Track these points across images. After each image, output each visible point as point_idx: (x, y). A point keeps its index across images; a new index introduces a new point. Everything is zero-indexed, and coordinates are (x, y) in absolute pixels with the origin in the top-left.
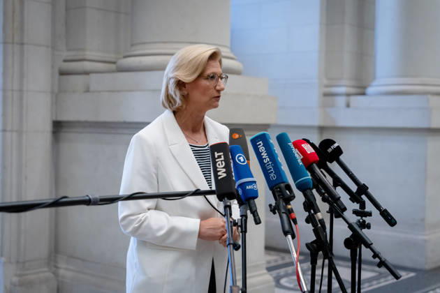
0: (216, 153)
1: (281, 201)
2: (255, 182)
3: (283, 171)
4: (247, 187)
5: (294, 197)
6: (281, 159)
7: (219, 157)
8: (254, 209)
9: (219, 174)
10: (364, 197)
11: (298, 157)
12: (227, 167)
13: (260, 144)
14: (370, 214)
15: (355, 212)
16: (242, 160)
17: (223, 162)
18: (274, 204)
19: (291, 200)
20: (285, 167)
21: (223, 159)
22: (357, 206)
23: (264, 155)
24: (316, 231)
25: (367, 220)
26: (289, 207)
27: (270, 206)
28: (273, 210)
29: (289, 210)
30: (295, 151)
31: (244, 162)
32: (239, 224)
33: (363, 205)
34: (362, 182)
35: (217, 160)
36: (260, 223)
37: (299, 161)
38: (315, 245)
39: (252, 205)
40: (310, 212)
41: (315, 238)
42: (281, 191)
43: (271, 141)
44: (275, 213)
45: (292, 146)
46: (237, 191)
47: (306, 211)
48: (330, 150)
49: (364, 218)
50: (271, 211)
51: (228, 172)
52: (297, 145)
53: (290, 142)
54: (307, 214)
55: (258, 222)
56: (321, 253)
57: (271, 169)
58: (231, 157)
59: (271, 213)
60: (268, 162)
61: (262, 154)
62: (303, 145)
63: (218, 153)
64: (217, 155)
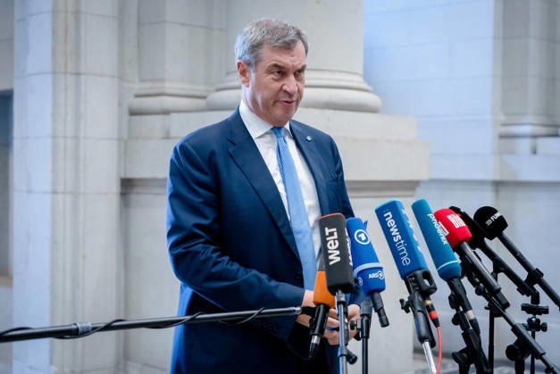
0: (326, 229)
1: (417, 294)
2: (381, 268)
3: (420, 253)
5: (436, 289)
6: (418, 236)
7: (331, 234)
8: (379, 306)
9: (331, 257)
10: (537, 287)
11: (442, 232)
12: (342, 248)
13: (388, 216)
14: (546, 311)
15: (525, 308)
16: (364, 238)
17: (336, 242)
18: (406, 300)
19: (432, 293)
20: (423, 248)
21: (336, 236)
22: (527, 300)
23: (394, 231)
24: (466, 336)
25: (543, 318)
26: (428, 302)
27: (402, 301)
28: (406, 306)
29: (428, 307)
30: (438, 225)
31: (366, 241)
32: (359, 326)
33: (536, 298)
34: (535, 265)
35: (328, 239)
36: (388, 325)
37: (443, 238)
38: (465, 355)
39: (377, 301)
40: (458, 309)
41: (464, 346)
42: (416, 281)
43: (404, 212)
44: (408, 311)
45: (434, 219)
46: (356, 281)
47: (452, 307)
48: (489, 222)
49: (538, 316)
50: (402, 308)
51: (343, 255)
52: (441, 216)
53: (431, 213)
54: (454, 312)
55: (384, 323)
56: (472, 366)
57: (403, 250)
58: (347, 234)
59: (403, 311)
60: (399, 241)
61: (391, 230)
62: (449, 217)
63: (329, 228)
64: (327, 231)
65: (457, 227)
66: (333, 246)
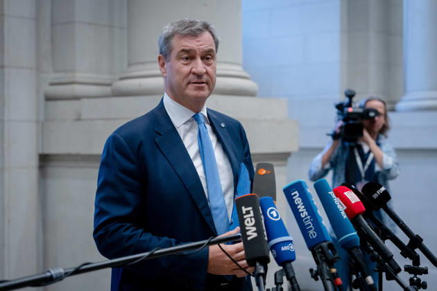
0: (243, 208)
1: (324, 265)
2: (291, 241)
3: (324, 227)
4: (283, 249)
6: (321, 212)
7: (248, 212)
8: (291, 275)
9: (248, 233)
10: (418, 251)
11: (341, 208)
12: (257, 224)
13: (296, 195)
14: (425, 271)
15: (408, 269)
16: (275, 215)
17: (253, 219)
18: (315, 268)
21: (252, 214)
22: (409, 262)
23: (301, 208)
25: (423, 278)
26: (333, 271)
27: (311, 270)
28: (315, 275)
29: (333, 274)
30: (337, 201)
31: (277, 217)
33: (416, 260)
34: (415, 232)
35: (245, 217)
37: (343, 213)
39: (289, 270)
40: (357, 276)
42: (323, 252)
43: (309, 191)
44: (317, 279)
45: (333, 196)
48: (375, 196)
49: (418, 276)
50: (312, 277)
51: (259, 231)
52: (339, 193)
53: (331, 191)
57: (310, 225)
58: (261, 212)
59: (313, 279)
60: (306, 216)
61: (298, 207)
62: (345, 193)
63: (246, 207)
64: (244, 210)
65: (353, 202)
66: (250, 223)
